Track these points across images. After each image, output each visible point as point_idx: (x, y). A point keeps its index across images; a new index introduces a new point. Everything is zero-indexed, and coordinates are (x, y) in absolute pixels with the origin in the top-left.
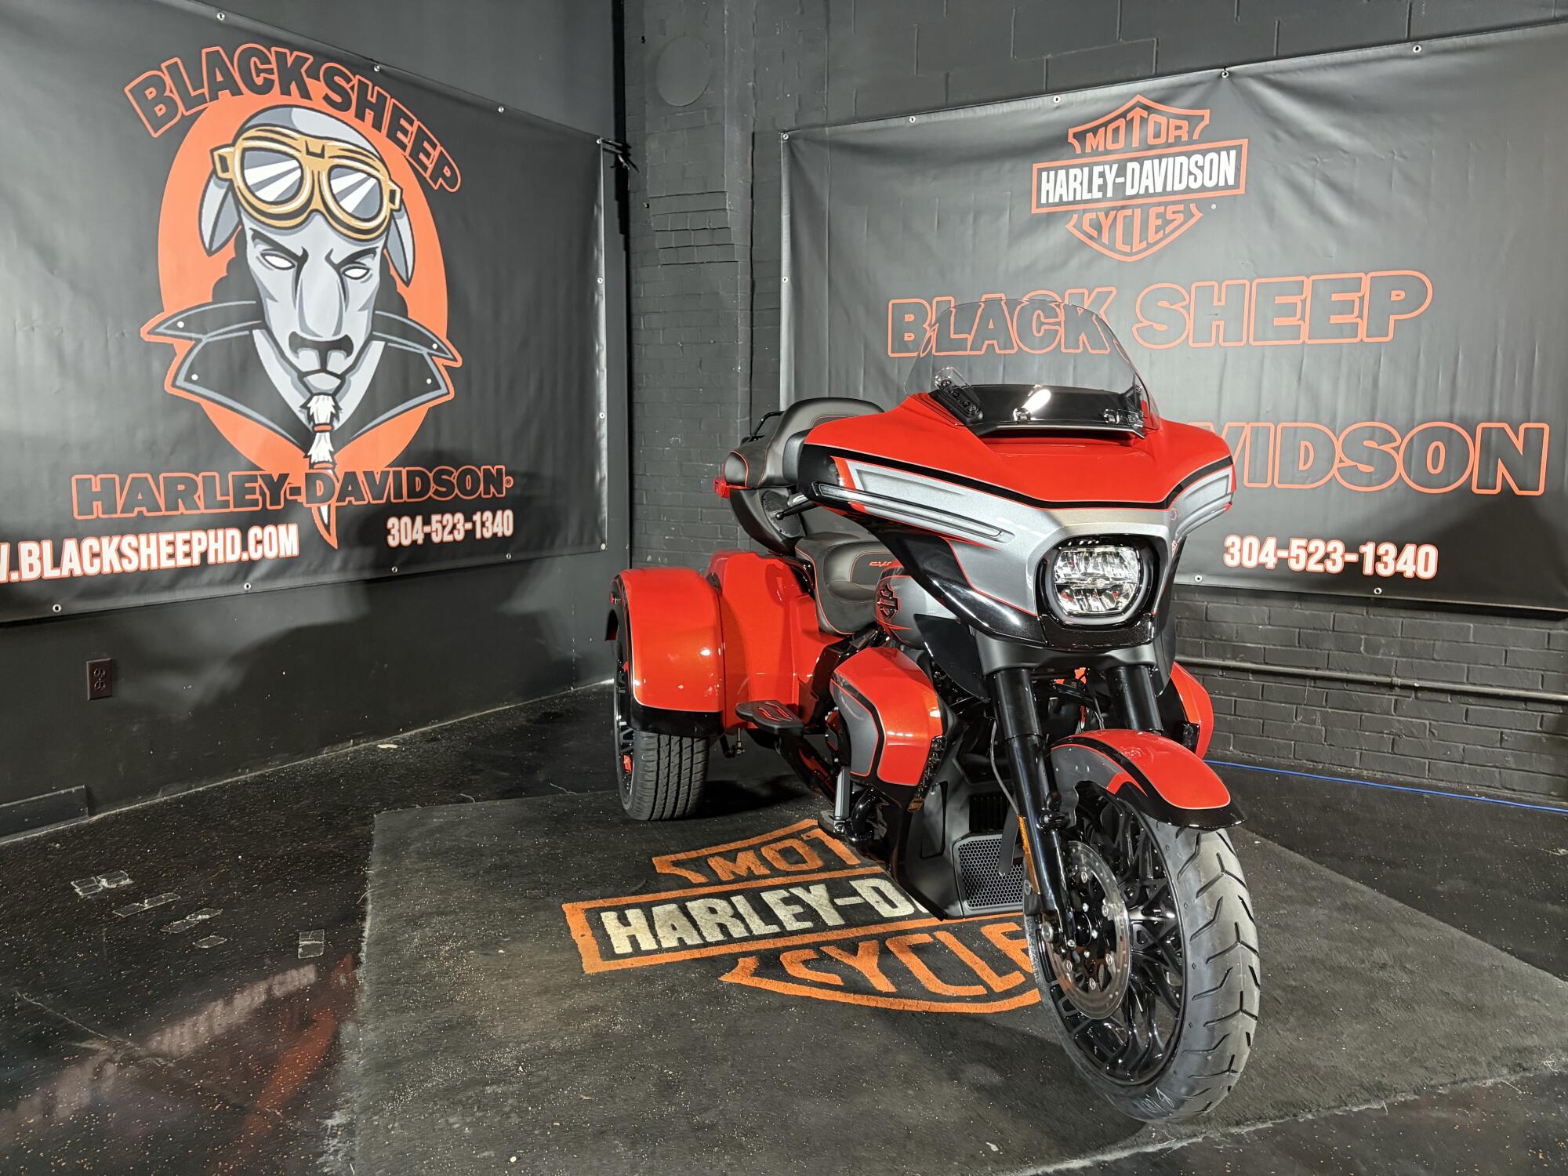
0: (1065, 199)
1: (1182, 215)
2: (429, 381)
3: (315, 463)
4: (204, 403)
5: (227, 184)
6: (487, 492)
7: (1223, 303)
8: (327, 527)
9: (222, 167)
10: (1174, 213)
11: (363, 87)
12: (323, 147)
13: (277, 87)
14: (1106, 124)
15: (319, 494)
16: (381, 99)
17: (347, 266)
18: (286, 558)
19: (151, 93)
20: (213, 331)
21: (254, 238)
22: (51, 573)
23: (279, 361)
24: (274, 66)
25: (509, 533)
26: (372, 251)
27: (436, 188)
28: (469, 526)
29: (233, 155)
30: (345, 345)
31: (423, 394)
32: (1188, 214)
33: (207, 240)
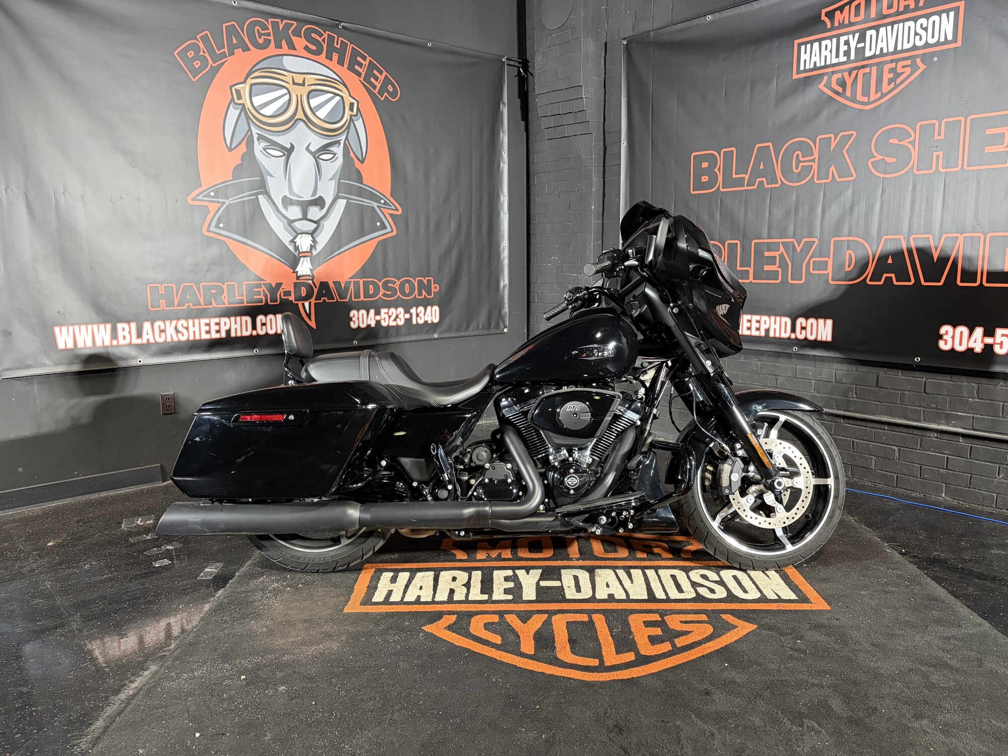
0: (818, 65)
1: (909, 68)
2: (378, 224)
3: (300, 276)
4: (227, 240)
5: (241, 106)
6: (420, 294)
7: (942, 137)
8: (309, 316)
9: (237, 96)
10: (903, 67)
11: (331, 39)
12: (304, 79)
13: (273, 42)
14: (849, 3)
15: (303, 295)
16: (344, 45)
17: (321, 153)
19: (191, 54)
20: (232, 197)
21: (258, 140)
22: (136, 341)
23: (275, 214)
24: (271, 31)
25: (436, 320)
26: (338, 142)
27: (382, 99)
28: (408, 316)
29: (245, 89)
30: (319, 202)
31: (375, 232)
32: (914, 67)
33: (228, 142)
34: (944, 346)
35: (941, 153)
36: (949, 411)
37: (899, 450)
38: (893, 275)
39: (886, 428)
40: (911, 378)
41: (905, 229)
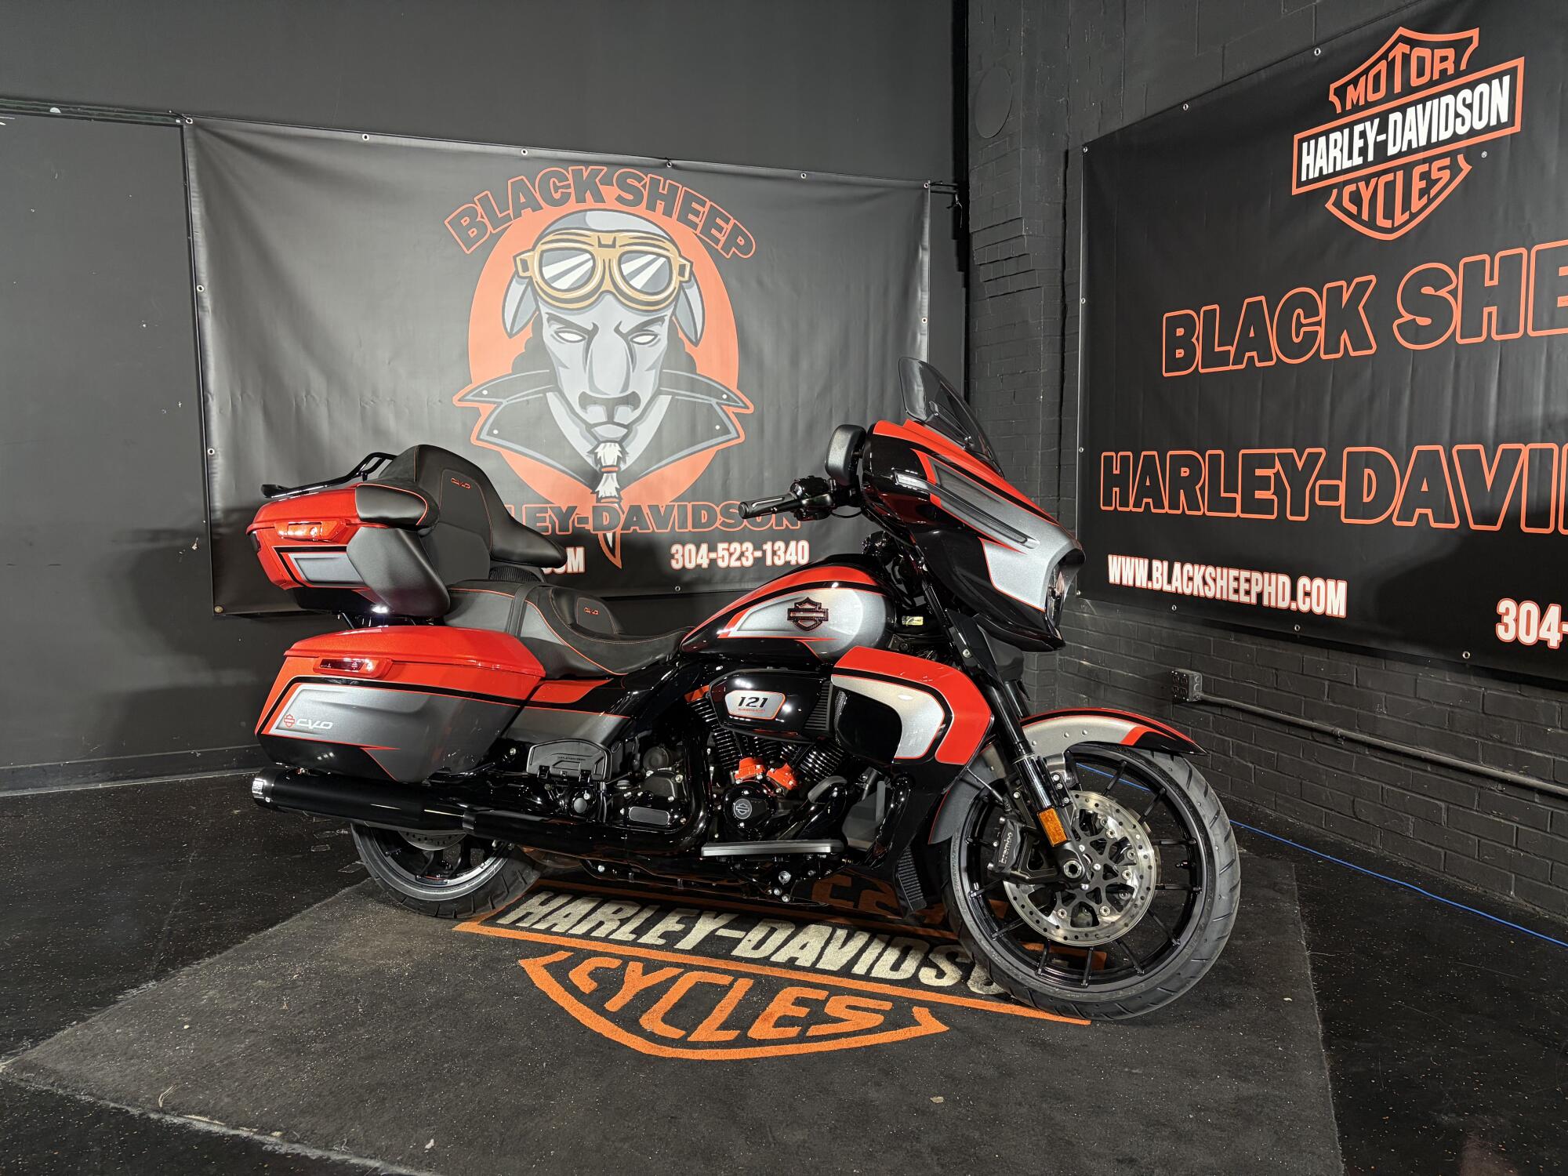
0: (1325, 172)
1: (1448, 172)
2: (718, 427)
3: (602, 498)
4: (503, 451)
5: (527, 280)
6: (779, 523)
7: (1495, 282)
8: (612, 550)
9: (522, 267)
10: (1440, 169)
11: (655, 183)
12: (615, 238)
13: (573, 197)
14: (1366, 72)
15: (605, 523)
16: (673, 190)
17: (635, 334)
18: (573, 574)
19: (466, 220)
20: (512, 396)
21: (548, 322)
23: (569, 417)
24: (571, 181)
25: (801, 561)
26: (661, 319)
28: (758, 554)
30: (632, 400)
31: (712, 438)
32: (1455, 169)
33: (508, 327)
34: (1505, 634)
35: (1494, 309)
36: (1519, 746)
37: (1448, 809)
38: (1429, 512)
39: (1429, 769)
40: (1465, 687)
41: (1446, 436)
